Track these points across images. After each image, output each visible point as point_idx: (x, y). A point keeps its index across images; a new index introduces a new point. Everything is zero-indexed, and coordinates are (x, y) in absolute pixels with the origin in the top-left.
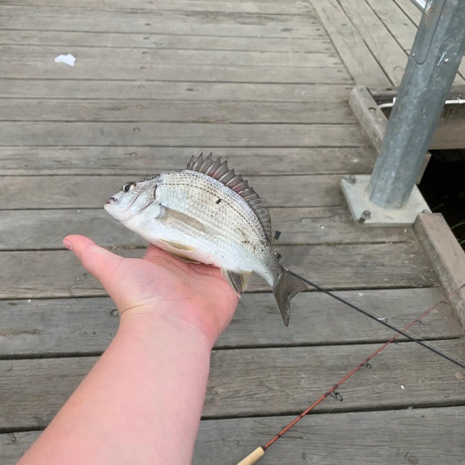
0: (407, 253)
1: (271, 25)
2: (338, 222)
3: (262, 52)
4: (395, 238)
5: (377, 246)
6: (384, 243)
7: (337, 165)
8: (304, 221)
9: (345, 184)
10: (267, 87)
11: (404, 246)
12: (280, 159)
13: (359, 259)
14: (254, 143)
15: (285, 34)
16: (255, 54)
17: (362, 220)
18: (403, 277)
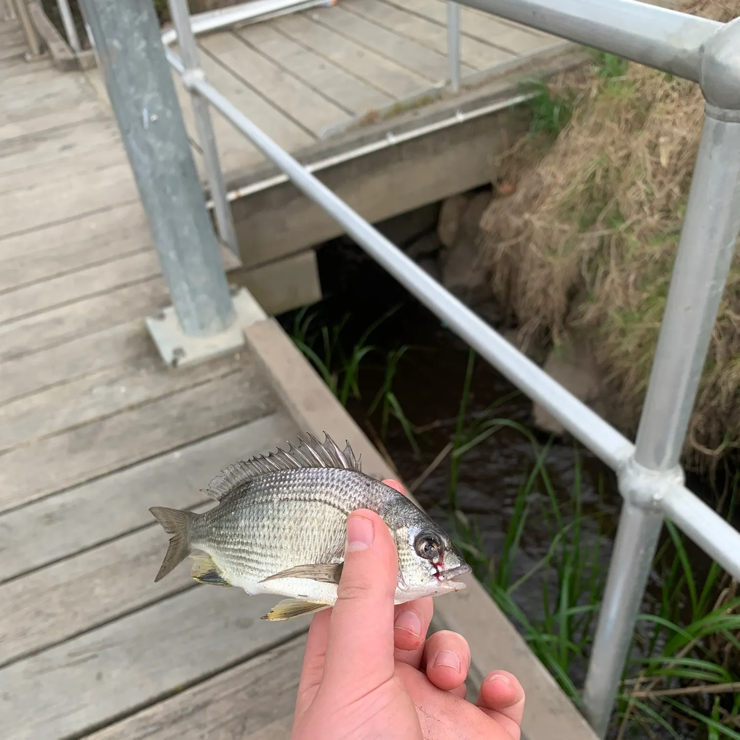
0: (240, 382)
1: (42, 147)
2: (144, 376)
3: (30, 188)
4: (224, 370)
5: (198, 389)
6: (209, 381)
7: (142, 304)
8: (95, 391)
9: (152, 324)
10: (38, 234)
11: (238, 376)
12: (59, 321)
13: (174, 413)
14: (20, 313)
15: (66, 154)
16: (20, 195)
17: (175, 362)
18: (234, 414)
